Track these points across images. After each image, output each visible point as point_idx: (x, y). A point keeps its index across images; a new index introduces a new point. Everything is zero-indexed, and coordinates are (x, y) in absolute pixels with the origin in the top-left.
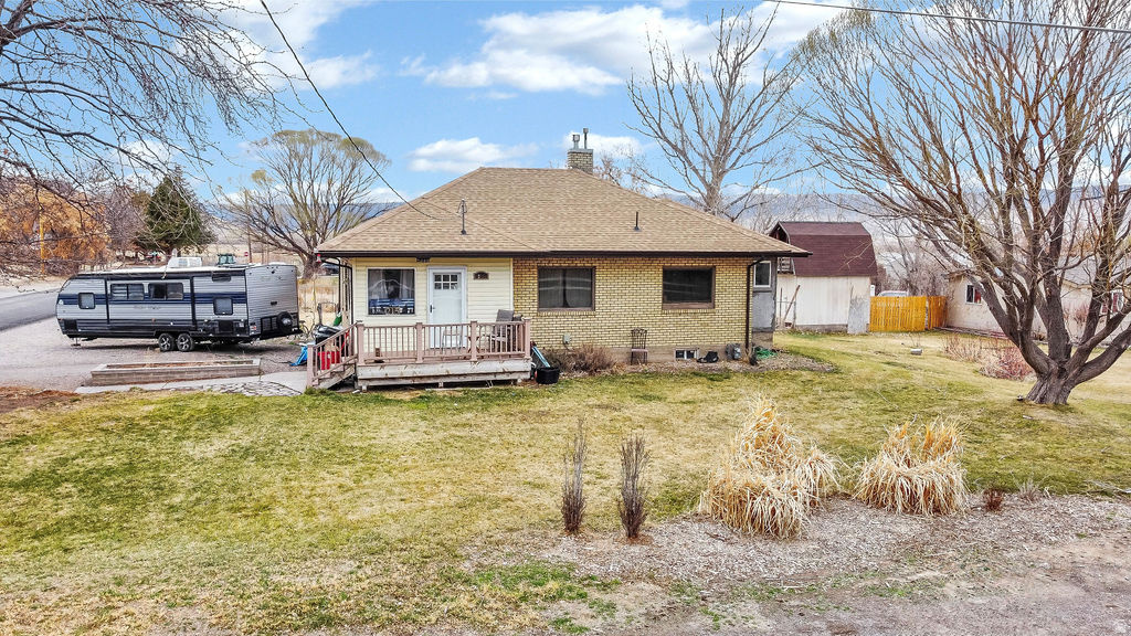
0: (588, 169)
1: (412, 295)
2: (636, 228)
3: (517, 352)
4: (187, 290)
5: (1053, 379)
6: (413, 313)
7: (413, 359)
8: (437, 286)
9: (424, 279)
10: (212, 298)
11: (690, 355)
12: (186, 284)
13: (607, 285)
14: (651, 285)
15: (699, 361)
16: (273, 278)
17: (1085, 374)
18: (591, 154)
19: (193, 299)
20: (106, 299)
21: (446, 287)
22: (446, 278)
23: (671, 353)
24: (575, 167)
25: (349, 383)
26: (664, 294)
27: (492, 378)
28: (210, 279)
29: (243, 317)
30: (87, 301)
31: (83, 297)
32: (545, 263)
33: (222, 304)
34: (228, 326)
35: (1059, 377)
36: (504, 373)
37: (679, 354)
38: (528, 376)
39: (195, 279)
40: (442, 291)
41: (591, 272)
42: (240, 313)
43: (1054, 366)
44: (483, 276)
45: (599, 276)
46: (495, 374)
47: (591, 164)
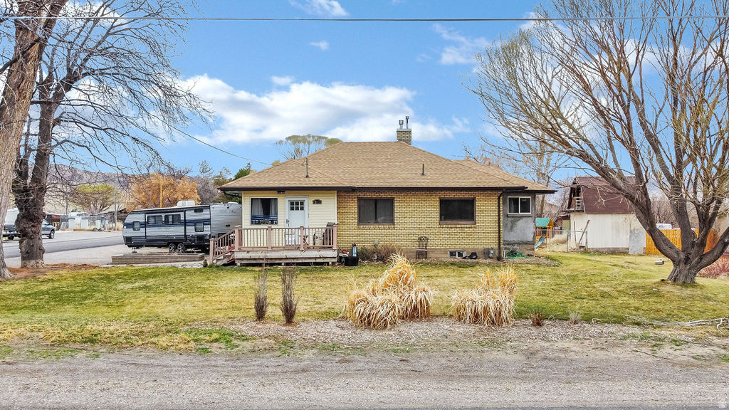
0: (408, 141)
1: (276, 213)
2: (423, 174)
3: (328, 246)
4: (182, 218)
5: (682, 265)
6: (276, 224)
7: (266, 249)
8: (292, 209)
9: (283, 204)
10: (195, 223)
11: (460, 255)
12: (182, 214)
13: (402, 209)
14: (432, 209)
15: (465, 258)
16: (228, 211)
17: (704, 261)
18: (410, 132)
19: (185, 223)
20: (145, 225)
21: (297, 209)
22: (297, 203)
23: (446, 253)
24: (400, 140)
25: (232, 263)
26: (441, 215)
27: (313, 261)
28: (193, 211)
29: (209, 233)
30: (137, 226)
31: (135, 224)
32: (362, 195)
33: (199, 226)
34: (201, 238)
35: (685, 264)
36: (320, 258)
37: (452, 254)
38: (335, 260)
39: (186, 212)
40: (295, 212)
41: (391, 201)
42: (207, 230)
43: (682, 256)
44: (319, 202)
45: (396, 204)
46: (316, 258)
47: (410, 138)
